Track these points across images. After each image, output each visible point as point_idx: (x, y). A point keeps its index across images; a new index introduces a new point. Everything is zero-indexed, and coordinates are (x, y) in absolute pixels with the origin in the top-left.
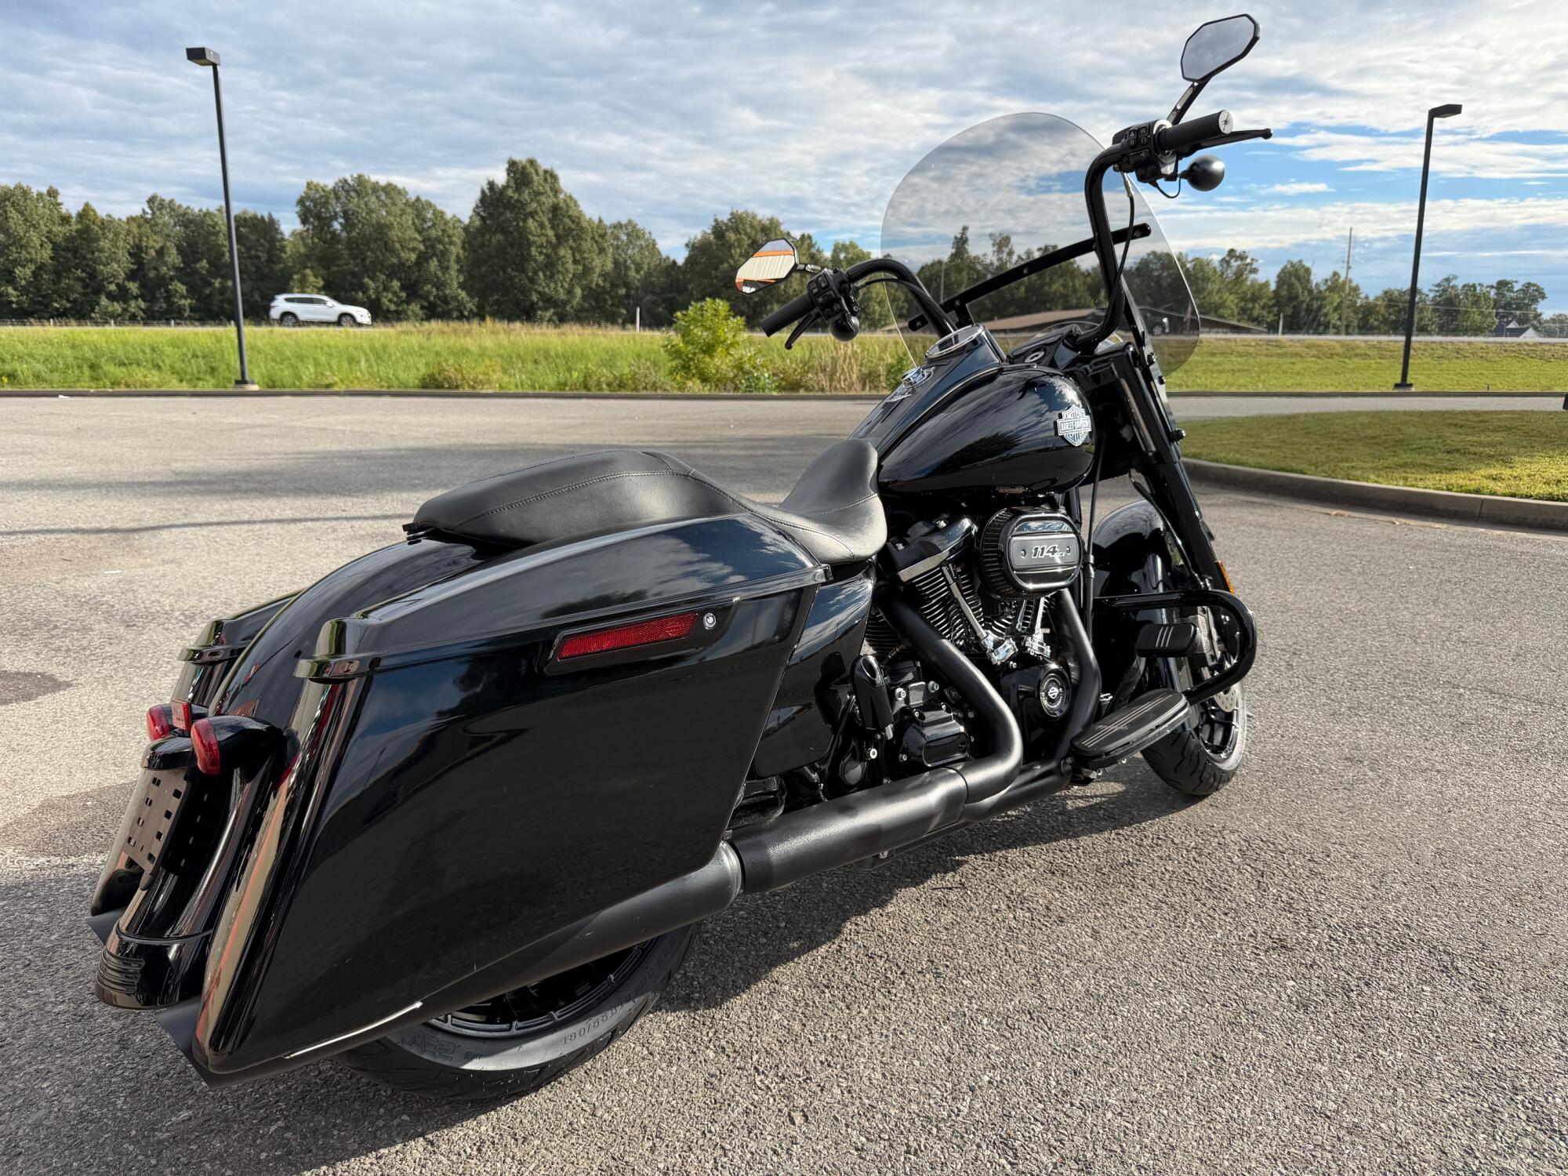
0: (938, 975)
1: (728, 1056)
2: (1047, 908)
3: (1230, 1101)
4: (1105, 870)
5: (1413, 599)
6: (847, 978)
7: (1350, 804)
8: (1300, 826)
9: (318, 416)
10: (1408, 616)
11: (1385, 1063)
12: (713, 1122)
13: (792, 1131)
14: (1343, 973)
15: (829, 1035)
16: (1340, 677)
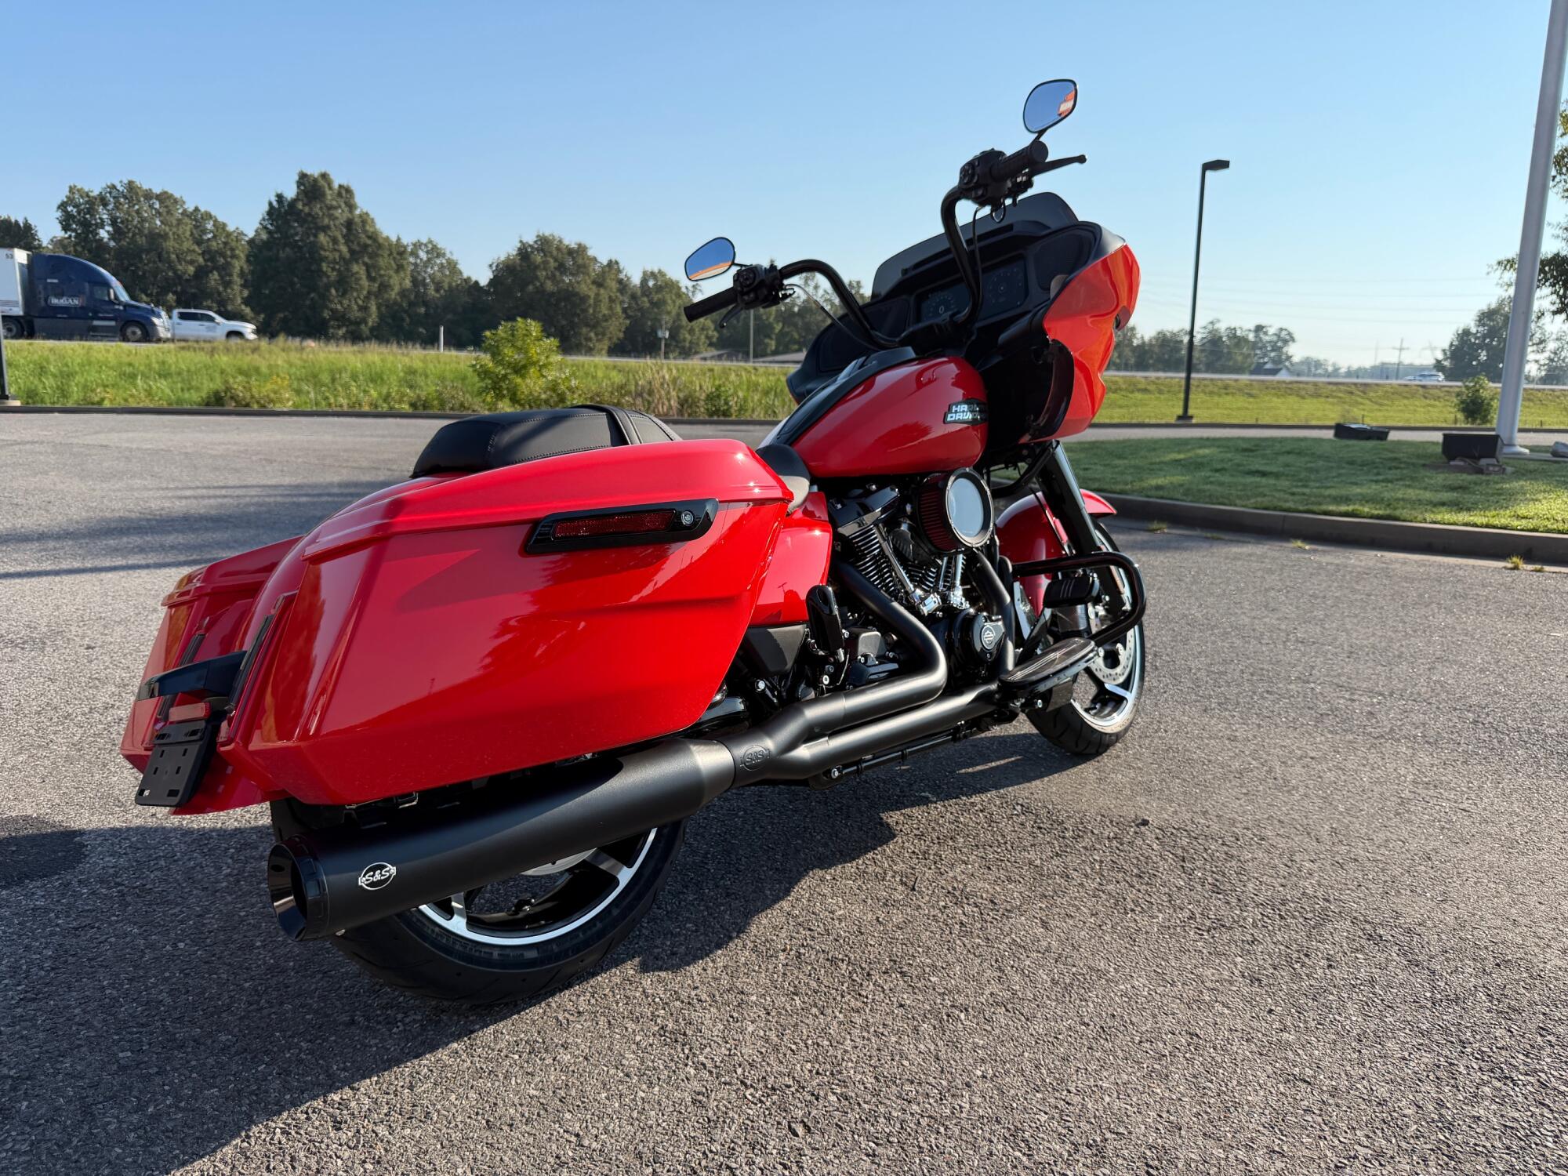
0: (903, 974)
1: (711, 1072)
2: (992, 902)
3: (1216, 1074)
6: (814, 984)
7: (1244, 791)
8: (1205, 813)
9: (96, 433)
11: (1343, 1027)
12: (712, 1141)
13: (796, 1142)
14: (1282, 947)
15: (810, 1042)
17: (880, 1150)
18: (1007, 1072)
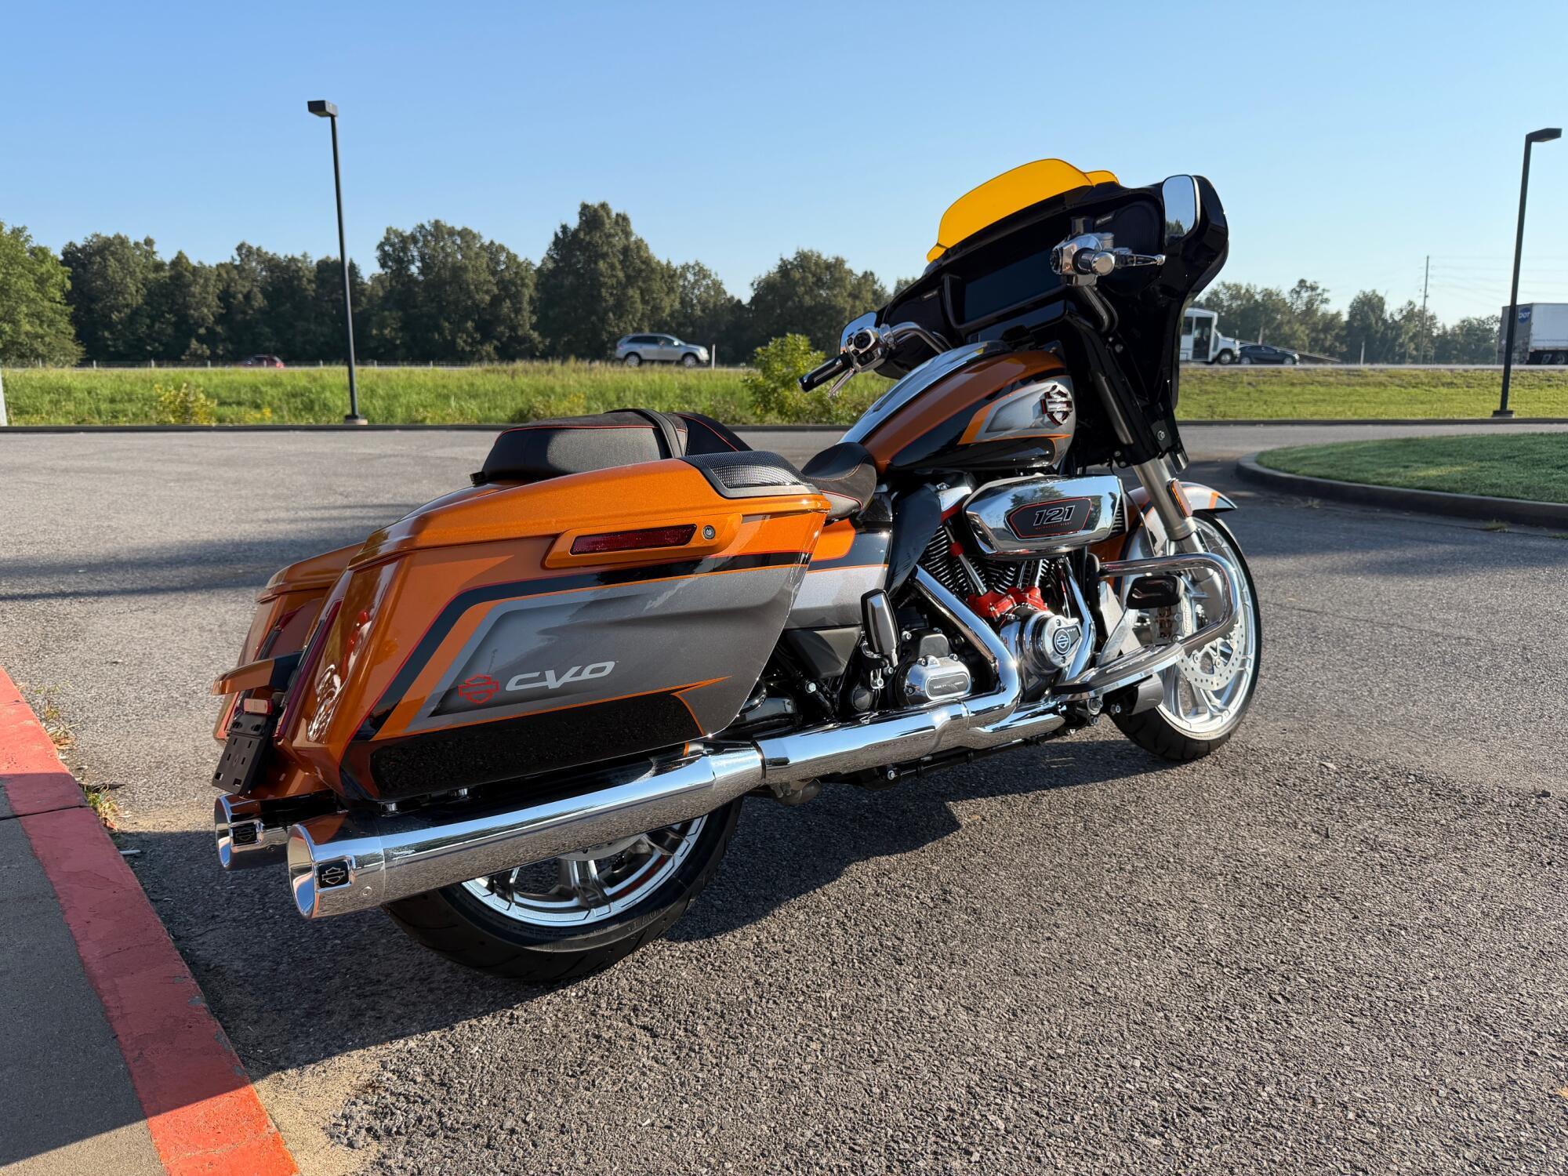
17: (1355, 1019)
18: (1457, 976)
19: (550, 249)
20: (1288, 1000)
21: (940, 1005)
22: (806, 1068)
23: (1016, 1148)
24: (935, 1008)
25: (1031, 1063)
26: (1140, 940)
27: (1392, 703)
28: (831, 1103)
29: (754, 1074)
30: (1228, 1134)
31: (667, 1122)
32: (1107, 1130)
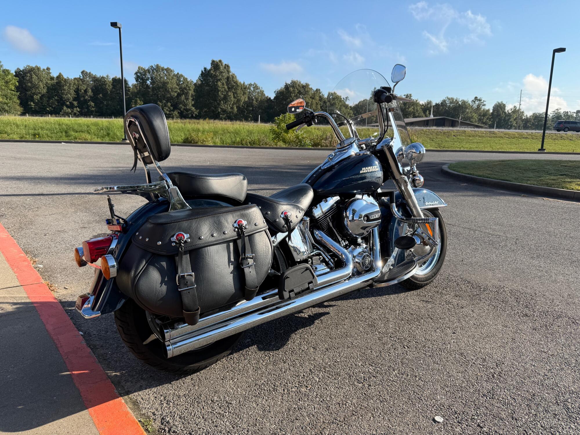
0: (431, 319)
1: (382, 334)
2: (457, 305)
3: (519, 348)
4: (472, 296)
5: (553, 224)
8: (526, 287)
10: (552, 229)
11: (559, 342)
13: (405, 349)
14: (545, 322)
15: (407, 330)
16: (533, 247)
19: (200, 77)
20: (408, 347)
21: (306, 347)
22: (264, 364)
23: (320, 386)
24: (304, 348)
25: (329, 363)
26: (368, 329)
27: (468, 257)
28: (269, 374)
29: (249, 365)
30: (381, 383)
31: (222, 378)
32: (347, 381)
